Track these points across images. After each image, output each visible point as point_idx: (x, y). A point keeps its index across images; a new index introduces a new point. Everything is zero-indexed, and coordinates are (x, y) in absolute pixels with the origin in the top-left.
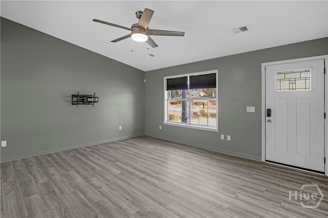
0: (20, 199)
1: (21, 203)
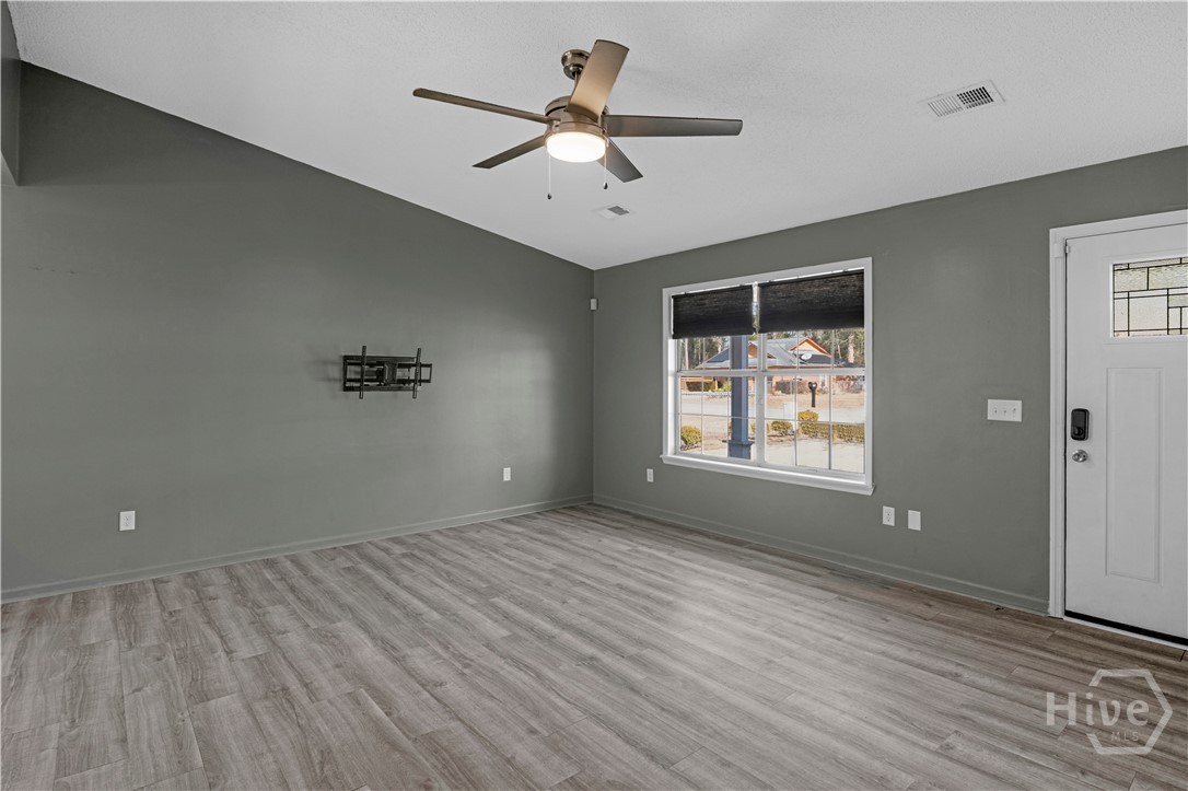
0: (179, 710)
1: (181, 723)
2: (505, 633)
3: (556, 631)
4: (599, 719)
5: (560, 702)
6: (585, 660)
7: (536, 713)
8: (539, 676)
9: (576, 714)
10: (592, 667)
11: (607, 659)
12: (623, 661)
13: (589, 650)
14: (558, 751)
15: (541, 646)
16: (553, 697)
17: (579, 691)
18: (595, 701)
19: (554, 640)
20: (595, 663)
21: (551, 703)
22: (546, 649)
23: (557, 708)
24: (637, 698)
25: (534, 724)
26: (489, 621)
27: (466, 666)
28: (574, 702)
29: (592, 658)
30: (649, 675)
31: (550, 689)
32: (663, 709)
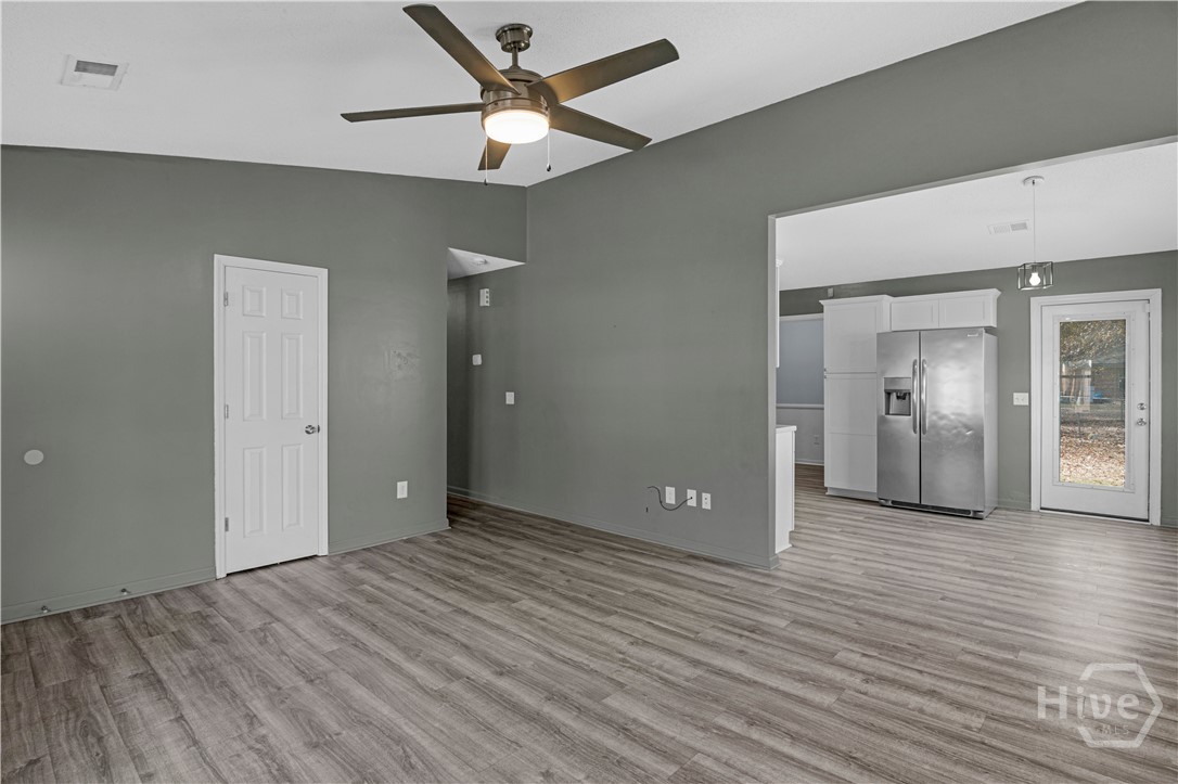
2: (608, 701)
3: (548, 709)
4: (497, 628)
5: (528, 636)
6: (508, 671)
7: (544, 629)
8: (551, 654)
9: (514, 629)
10: (499, 664)
11: (485, 675)
12: (468, 673)
13: (504, 684)
14: (524, 612)
15: (558, 686)
16: (533, 639)
17: (513, 644)
18: (500, 638)
19: (546, 694)
20: (498, 670)
21: (535, 636)
22: (553, 682)
23: (529, 632)
24: (465, 640)
25: (543, 623)
26: (644, 721)
27: (624, 660)
28: (516, 637)
29: (501, 674)
30: (448, 660)
31: (539, 645)
32: (447, 635)
